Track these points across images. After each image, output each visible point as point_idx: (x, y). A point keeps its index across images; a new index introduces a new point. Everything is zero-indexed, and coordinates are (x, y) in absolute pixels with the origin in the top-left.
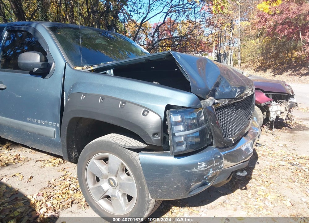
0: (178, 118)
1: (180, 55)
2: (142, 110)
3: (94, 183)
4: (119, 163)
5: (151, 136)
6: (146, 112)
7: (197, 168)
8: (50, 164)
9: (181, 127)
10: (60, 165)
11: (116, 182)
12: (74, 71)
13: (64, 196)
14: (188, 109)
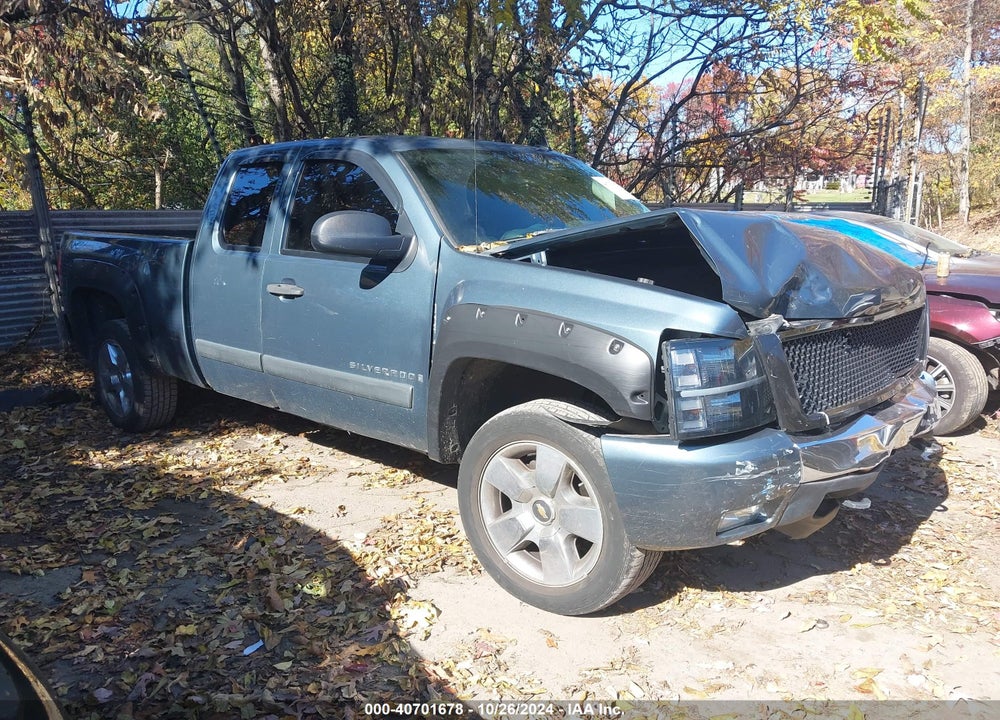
0: (689, 358)
1: (700, 217)
2: (609, 340)
3: (498, 515)
4: (562, 465)
5: (628, 397)
6: (618, 346)
7: (733, 473)
8: (384, 482)
9: (695, 380)
10: (406, 485)
11: (552, 510)
12: (459, 256)
13: (424, 548)
14: (713, 340)
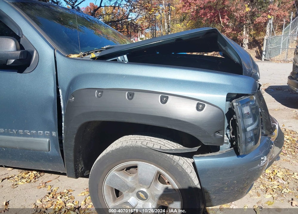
3: (115, 200)
5: (213, 135)
6: (201, 106)
7: (260, 164)
8: (24, 180)
9: (251, 120)
10: (36, 179)
12: (69, 61)
